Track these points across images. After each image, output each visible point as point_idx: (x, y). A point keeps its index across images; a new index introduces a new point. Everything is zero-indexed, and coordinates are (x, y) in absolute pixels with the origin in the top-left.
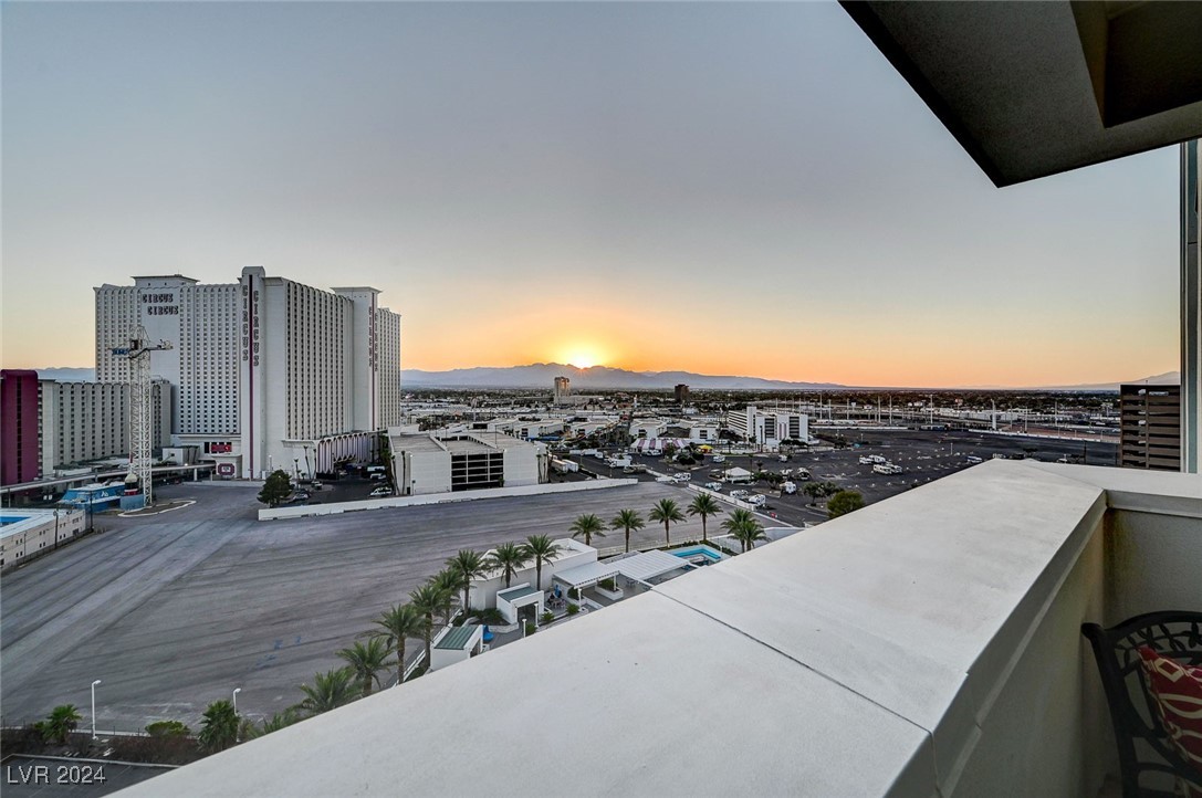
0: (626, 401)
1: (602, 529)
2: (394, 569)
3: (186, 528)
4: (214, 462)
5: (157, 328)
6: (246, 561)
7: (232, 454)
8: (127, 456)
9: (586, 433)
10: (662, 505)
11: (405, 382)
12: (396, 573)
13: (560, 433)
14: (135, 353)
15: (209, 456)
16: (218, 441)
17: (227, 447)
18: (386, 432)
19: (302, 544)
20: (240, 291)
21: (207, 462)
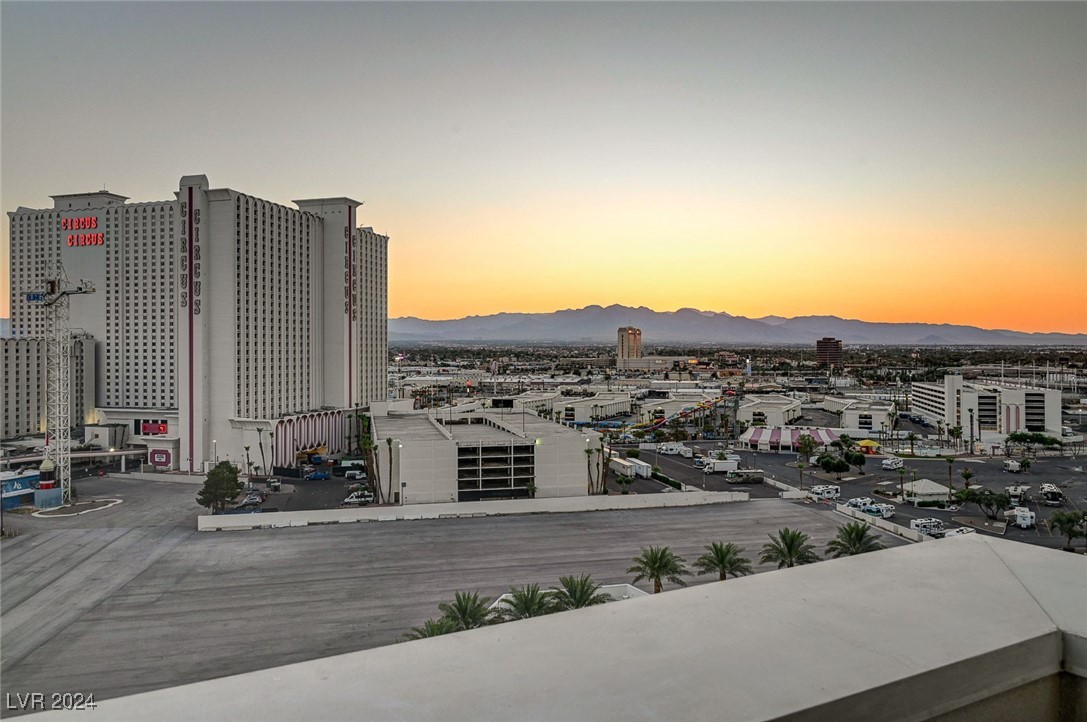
0: (734, 365)
1: (680, 573)
2: (373, 613)
3: (110, 536)
4: (145, 447)
5: (80, 265)
6: (179, 587)
7: (168, 437)
8: (40, 436)
9: (667, 416)
10: (783, 538)
11: (395, 335)
12: (376, 619)
13: (625, 415)
14: (50, 298)
15: (139, 439)
16: (151, 418)
17: (159, 427)
18: (368, 409)
19: (251, 568)
20: (177, 210)
21: (137, 447)
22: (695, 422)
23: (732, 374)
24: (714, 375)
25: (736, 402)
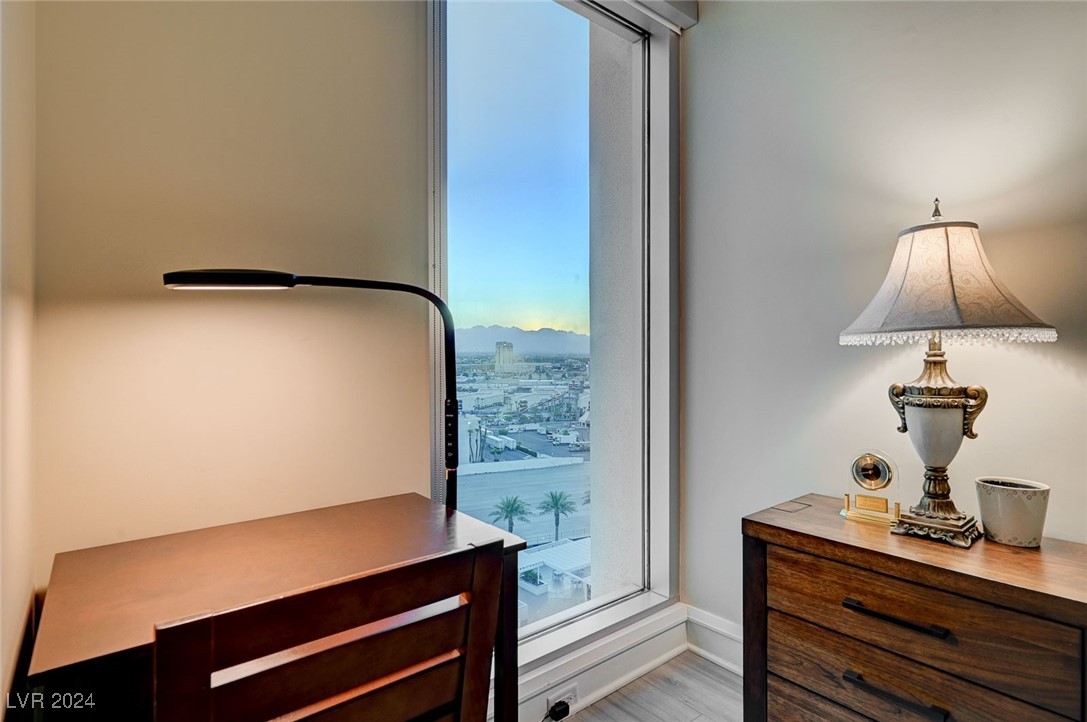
0: (578, 369)
1: (527, 514)
13: (500, 405)
22: (549, 410)
23: (576, 375)
24: (564, 376)
25: (577, 394)
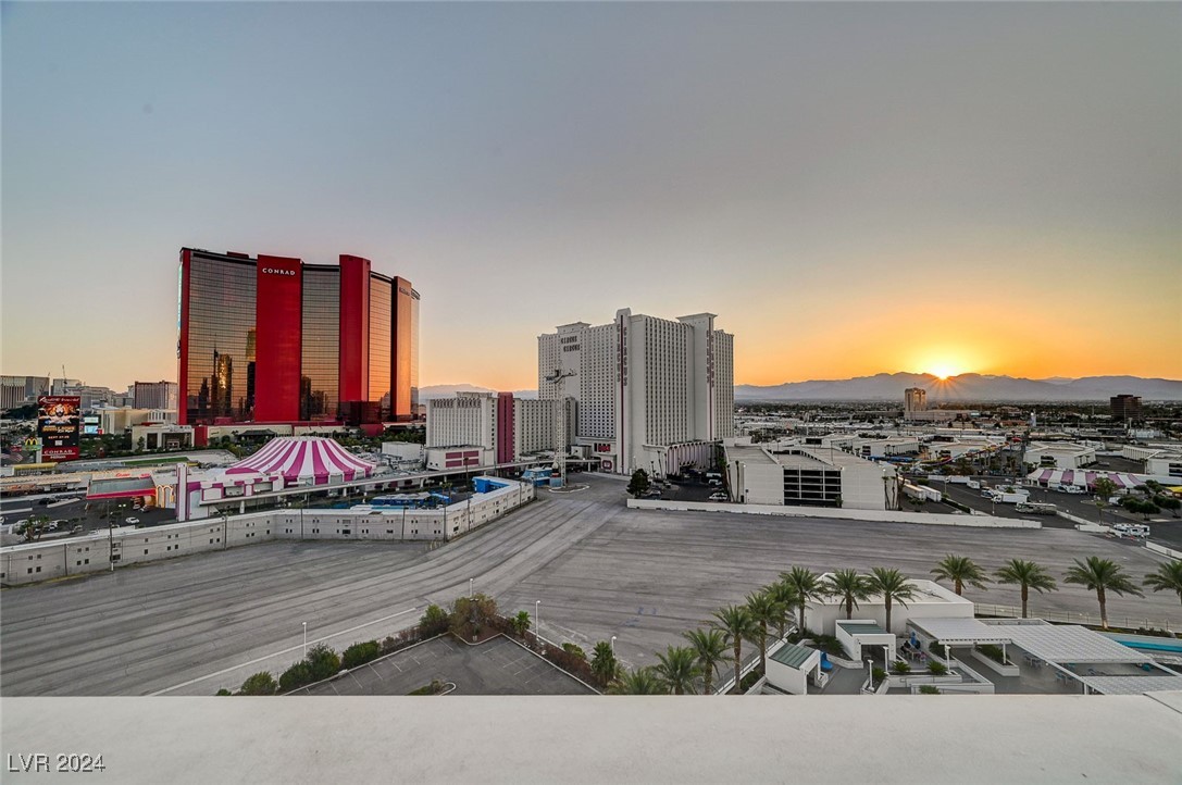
0: (1018, 417)
1: (981, 579)
2: (731, 570)
3: (584, 505)
4: (599, 458)
5: (570, 362)
6: (618, 538)
7: (611, 453)
8: (552, 450)
9: (953, 455)
10: (1091, 564)
11: (738, 396)
12: (732, 574)
13: (915, 453)
14: (557, 379)
15: (596, 454)
16: (602, 443)
17: (606, 448)
18: (722, 442)
19: (656, 532)
20: (615, 329)
21: (596, 458)
23: (1015, 425)
25: (1023, 447)
